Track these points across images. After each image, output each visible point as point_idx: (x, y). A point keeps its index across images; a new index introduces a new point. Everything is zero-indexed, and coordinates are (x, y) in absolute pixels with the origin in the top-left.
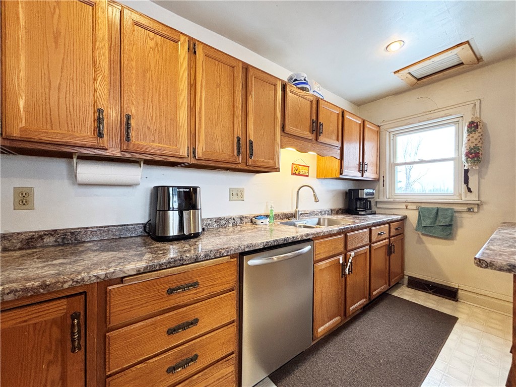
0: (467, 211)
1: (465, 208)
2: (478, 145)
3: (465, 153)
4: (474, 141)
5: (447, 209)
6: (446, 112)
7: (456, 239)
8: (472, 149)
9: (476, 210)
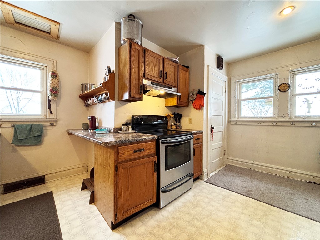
0: (50, 126)
1: (48, 124)
2: (57, 87)
3: (50, 89)
4: (55, 84)
5: (38, 125)
6: (36, 59)
7: (43, 144)
8: (54, 88)
9: (55, 124)
